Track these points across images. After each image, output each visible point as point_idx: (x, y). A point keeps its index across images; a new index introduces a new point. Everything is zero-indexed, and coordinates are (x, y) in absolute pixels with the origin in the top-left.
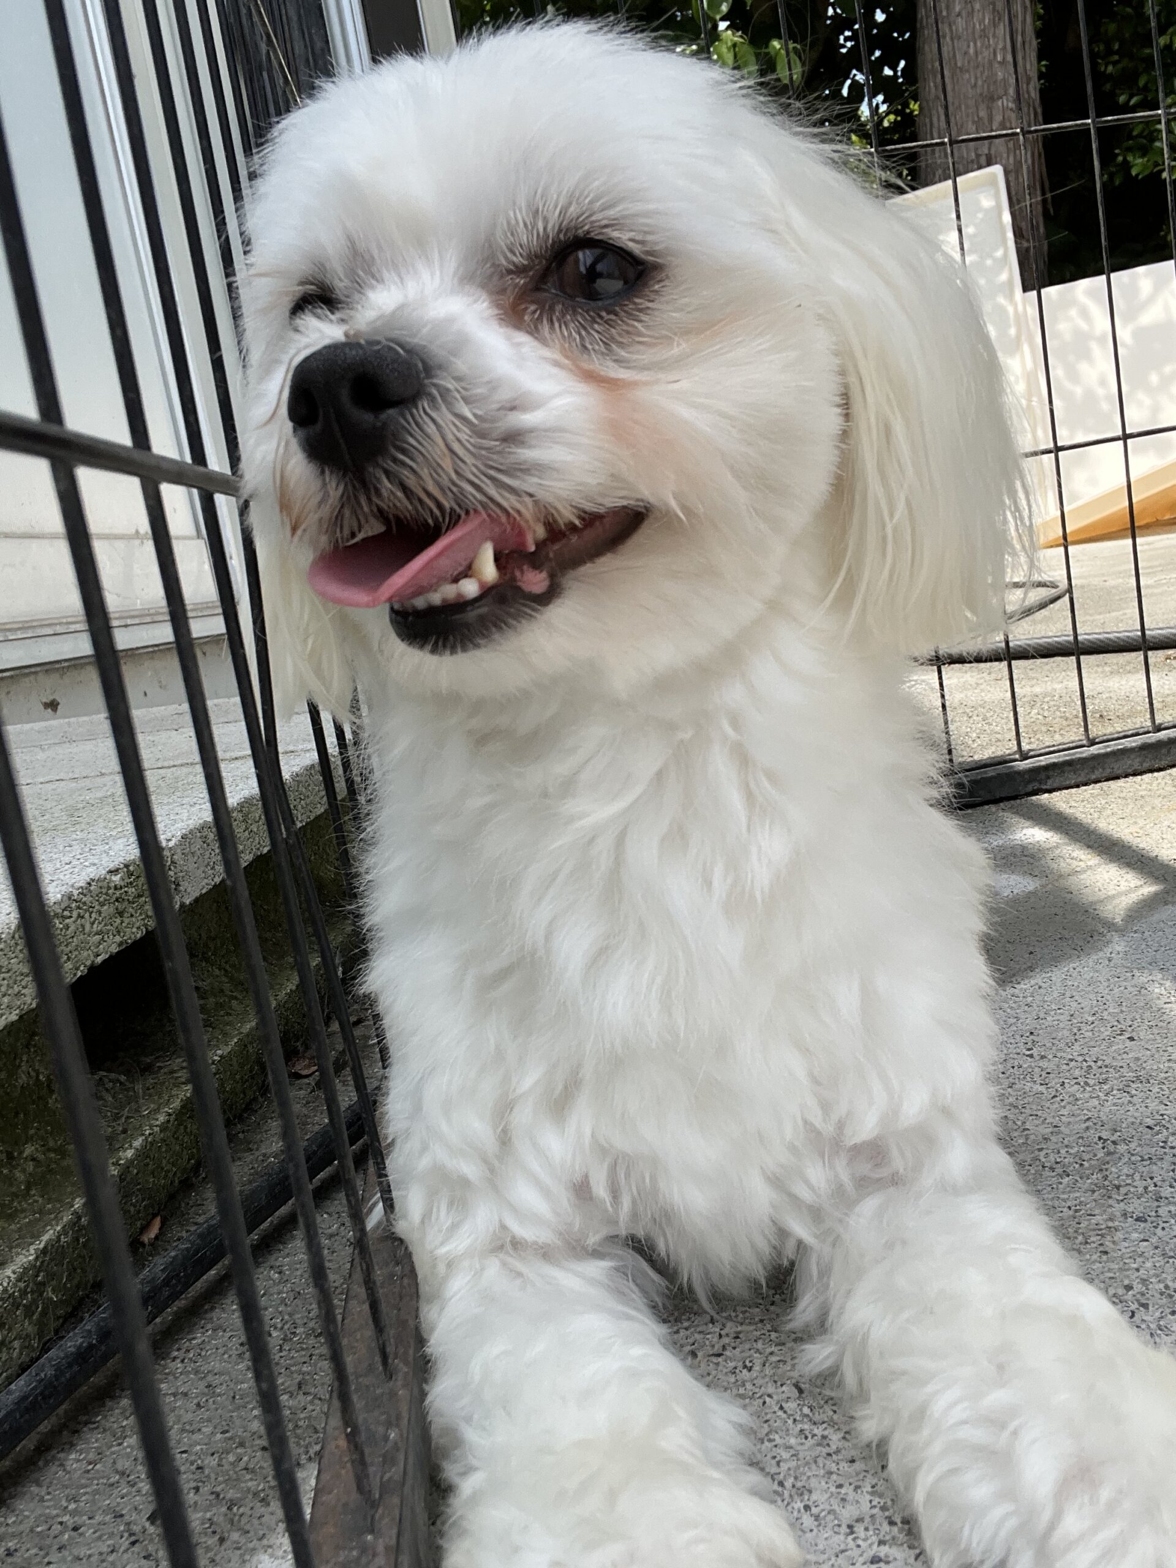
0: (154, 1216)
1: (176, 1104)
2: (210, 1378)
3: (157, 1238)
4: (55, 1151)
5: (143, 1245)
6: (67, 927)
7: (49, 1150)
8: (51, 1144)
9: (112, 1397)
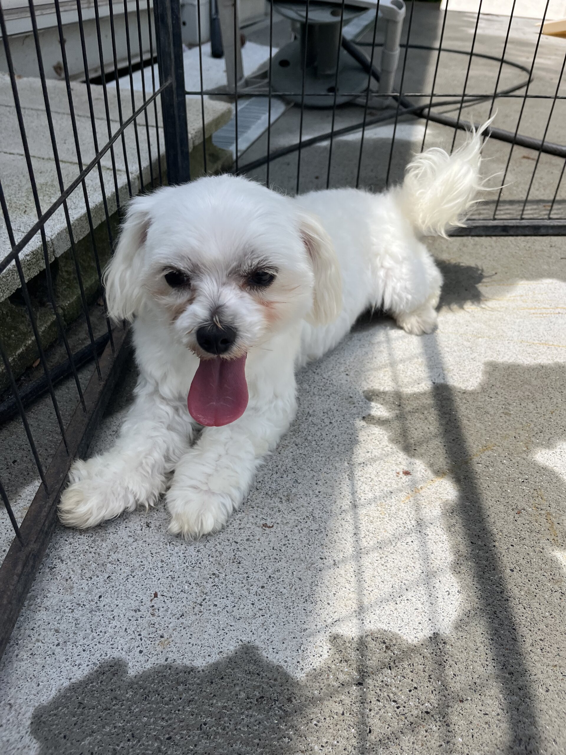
0: (38, 358)
1: (49, 323)
2: (40, 422)
3: (38, 365)
4: (7, 337)
5: (33, 367)
6: (8, 280)
7: (5, 336)
8: (6, 334)
9: (13, 420)
